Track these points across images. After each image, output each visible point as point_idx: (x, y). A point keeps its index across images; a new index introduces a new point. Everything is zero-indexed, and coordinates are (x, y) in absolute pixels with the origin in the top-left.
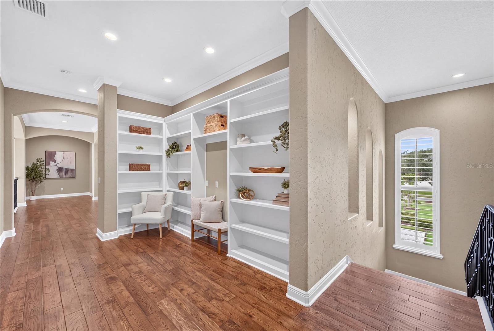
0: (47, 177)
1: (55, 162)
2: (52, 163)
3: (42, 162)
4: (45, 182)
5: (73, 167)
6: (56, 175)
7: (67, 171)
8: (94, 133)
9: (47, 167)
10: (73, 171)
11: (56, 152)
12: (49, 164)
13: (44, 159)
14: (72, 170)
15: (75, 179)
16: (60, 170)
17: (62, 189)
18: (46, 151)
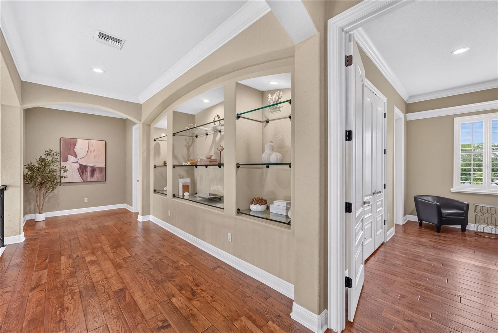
0: (63, 181)
1: (76, 156)
2: (71, 158)
3: (55, 157)
4: (59, 190)
5: (102, 165)
6: (77, 178)
7: (93, 170)
8: (141, 104)
9: (63, 164)
10: (103, 170)
11: (77, 140)
12: (66, 160)
13: (58, 150)
14: (101, 169)
15: (106, 183)
16: (82, 169)
17: (86, 200)
18: (61, 138)
